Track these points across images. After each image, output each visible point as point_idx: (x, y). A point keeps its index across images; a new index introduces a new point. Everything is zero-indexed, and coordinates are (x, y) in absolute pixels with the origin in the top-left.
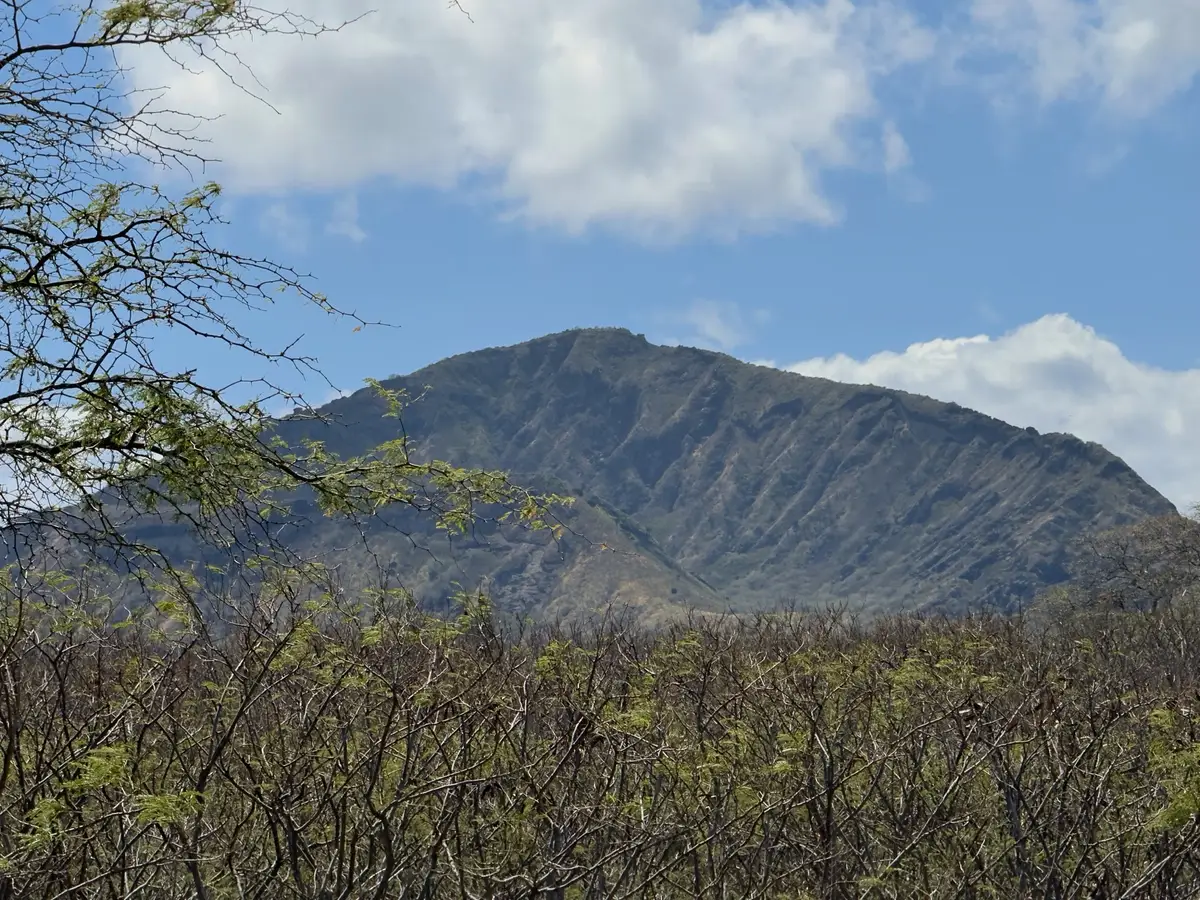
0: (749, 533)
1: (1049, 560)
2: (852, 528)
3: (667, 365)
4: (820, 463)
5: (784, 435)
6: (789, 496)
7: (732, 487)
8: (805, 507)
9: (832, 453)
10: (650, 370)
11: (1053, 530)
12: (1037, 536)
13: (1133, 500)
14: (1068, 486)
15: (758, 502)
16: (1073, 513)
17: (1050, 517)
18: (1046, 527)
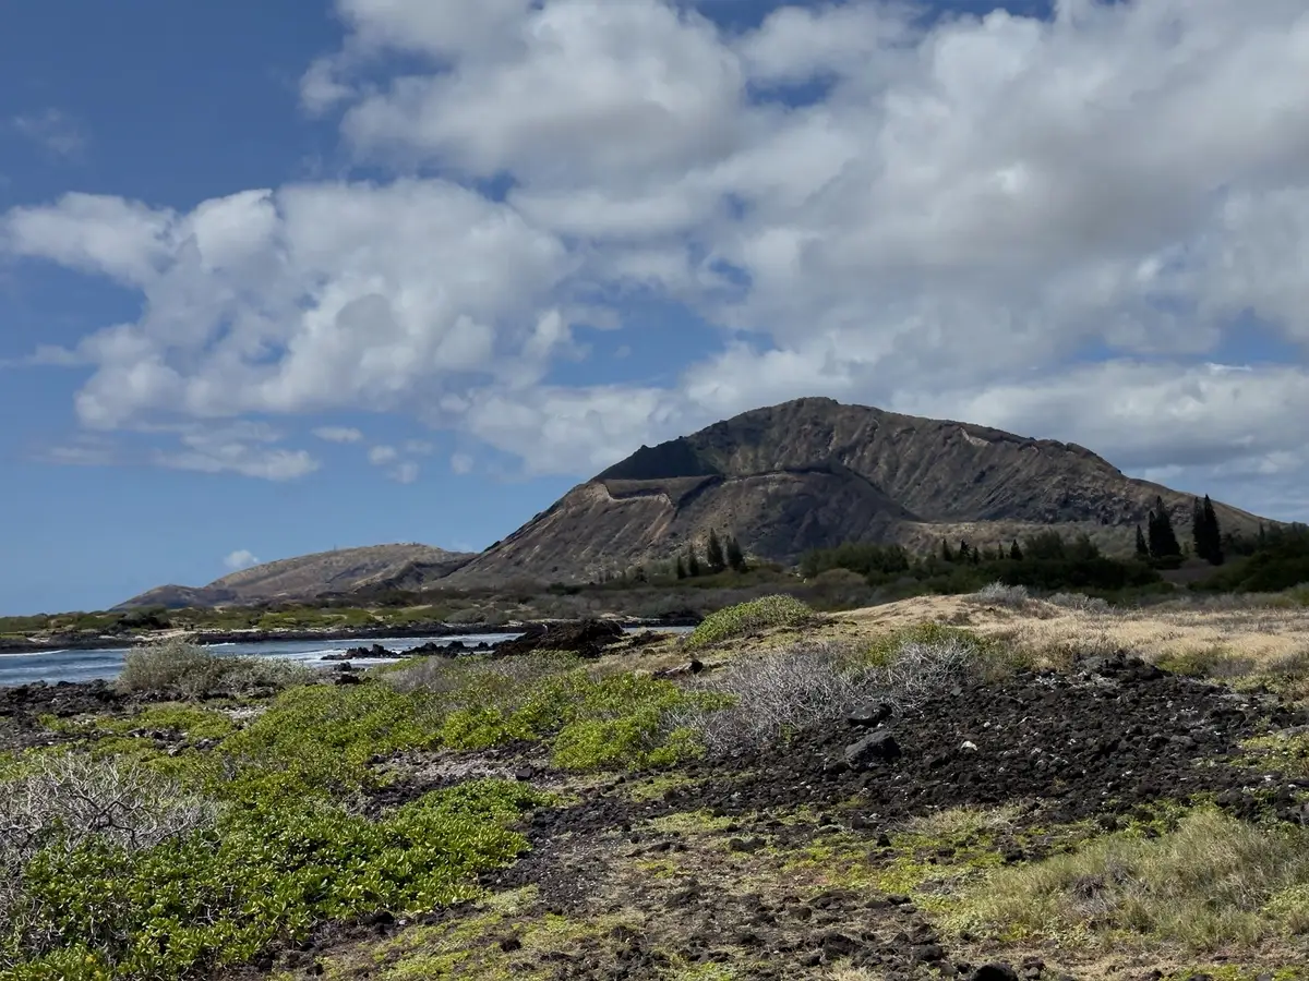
0: (896, 489)
1: (1063, 497)
2: (947, 486)
3: (848, 413)
4: (927, 456)
5: (908, 444)
6: (914, 471)
7: (885, 467)
8: (922, 475)
9: (933, 452)
10: (840, 416)
11: (1061, 484)
12: (1054, 487)
13: (1099, 469)
14: (1062, 463)
15: (899, 474)
16: (1070, 476)
17: (1060, 477)
18: (1059, 482)
